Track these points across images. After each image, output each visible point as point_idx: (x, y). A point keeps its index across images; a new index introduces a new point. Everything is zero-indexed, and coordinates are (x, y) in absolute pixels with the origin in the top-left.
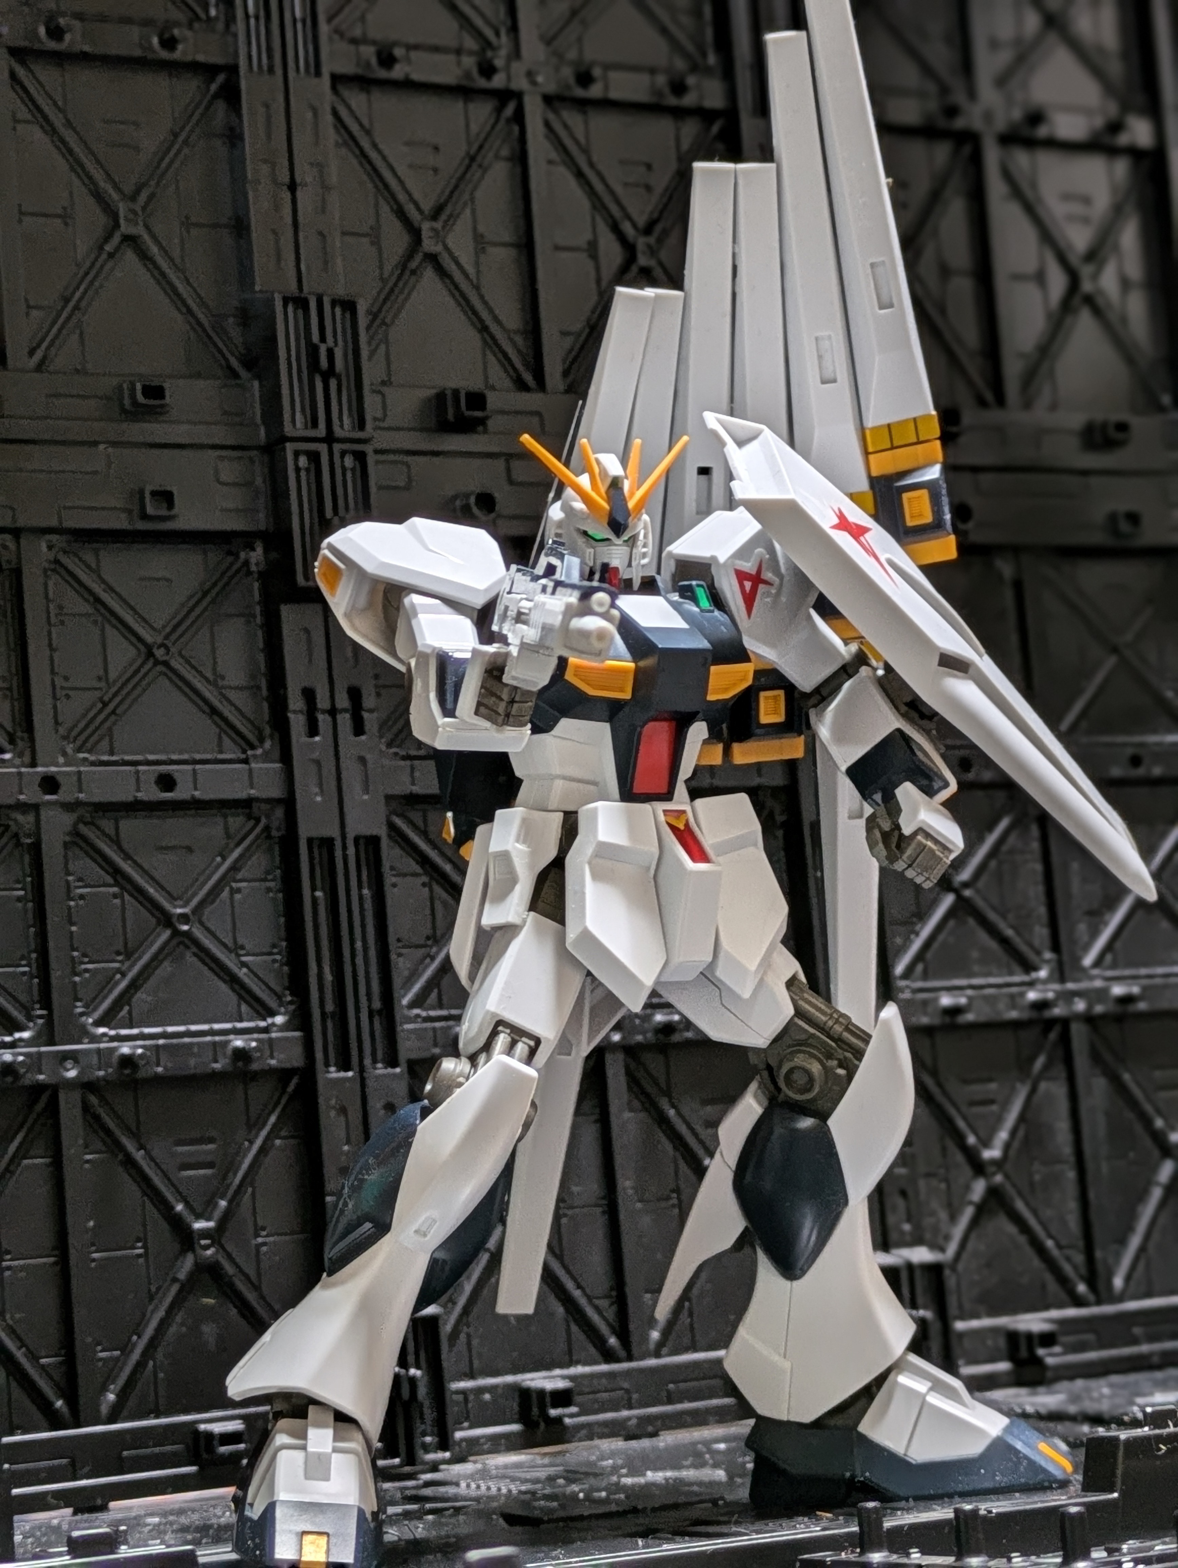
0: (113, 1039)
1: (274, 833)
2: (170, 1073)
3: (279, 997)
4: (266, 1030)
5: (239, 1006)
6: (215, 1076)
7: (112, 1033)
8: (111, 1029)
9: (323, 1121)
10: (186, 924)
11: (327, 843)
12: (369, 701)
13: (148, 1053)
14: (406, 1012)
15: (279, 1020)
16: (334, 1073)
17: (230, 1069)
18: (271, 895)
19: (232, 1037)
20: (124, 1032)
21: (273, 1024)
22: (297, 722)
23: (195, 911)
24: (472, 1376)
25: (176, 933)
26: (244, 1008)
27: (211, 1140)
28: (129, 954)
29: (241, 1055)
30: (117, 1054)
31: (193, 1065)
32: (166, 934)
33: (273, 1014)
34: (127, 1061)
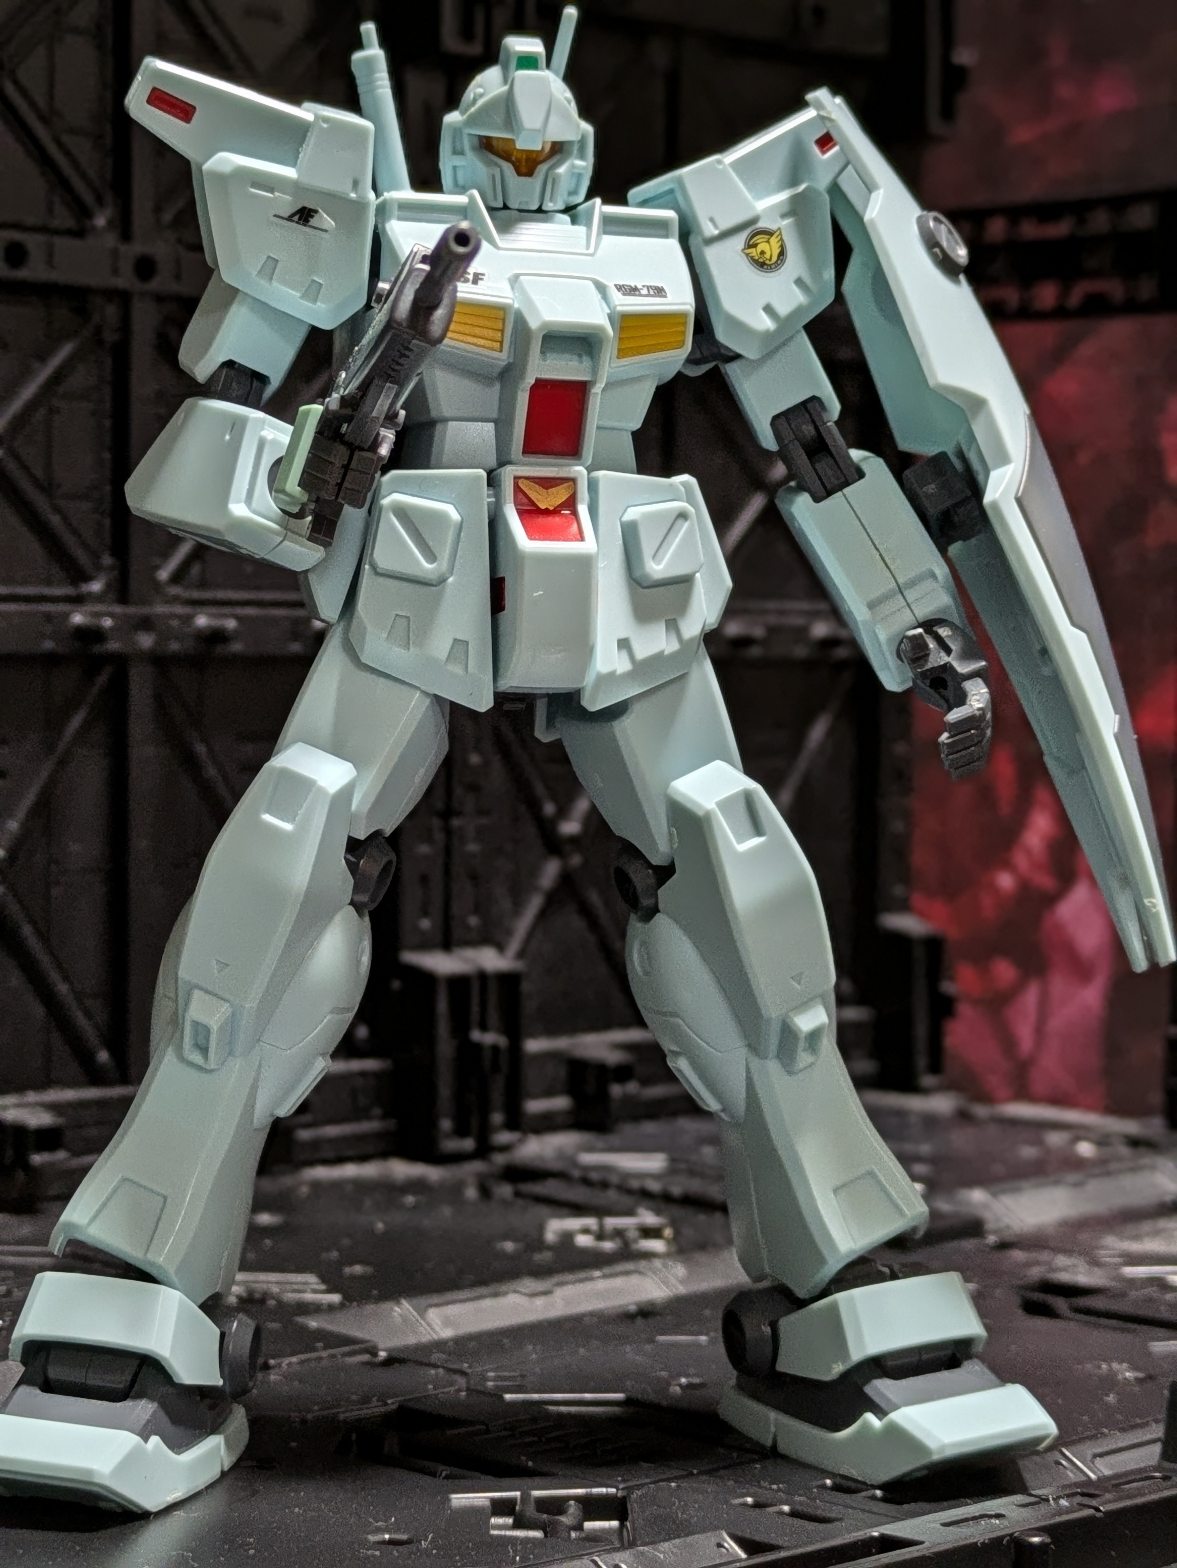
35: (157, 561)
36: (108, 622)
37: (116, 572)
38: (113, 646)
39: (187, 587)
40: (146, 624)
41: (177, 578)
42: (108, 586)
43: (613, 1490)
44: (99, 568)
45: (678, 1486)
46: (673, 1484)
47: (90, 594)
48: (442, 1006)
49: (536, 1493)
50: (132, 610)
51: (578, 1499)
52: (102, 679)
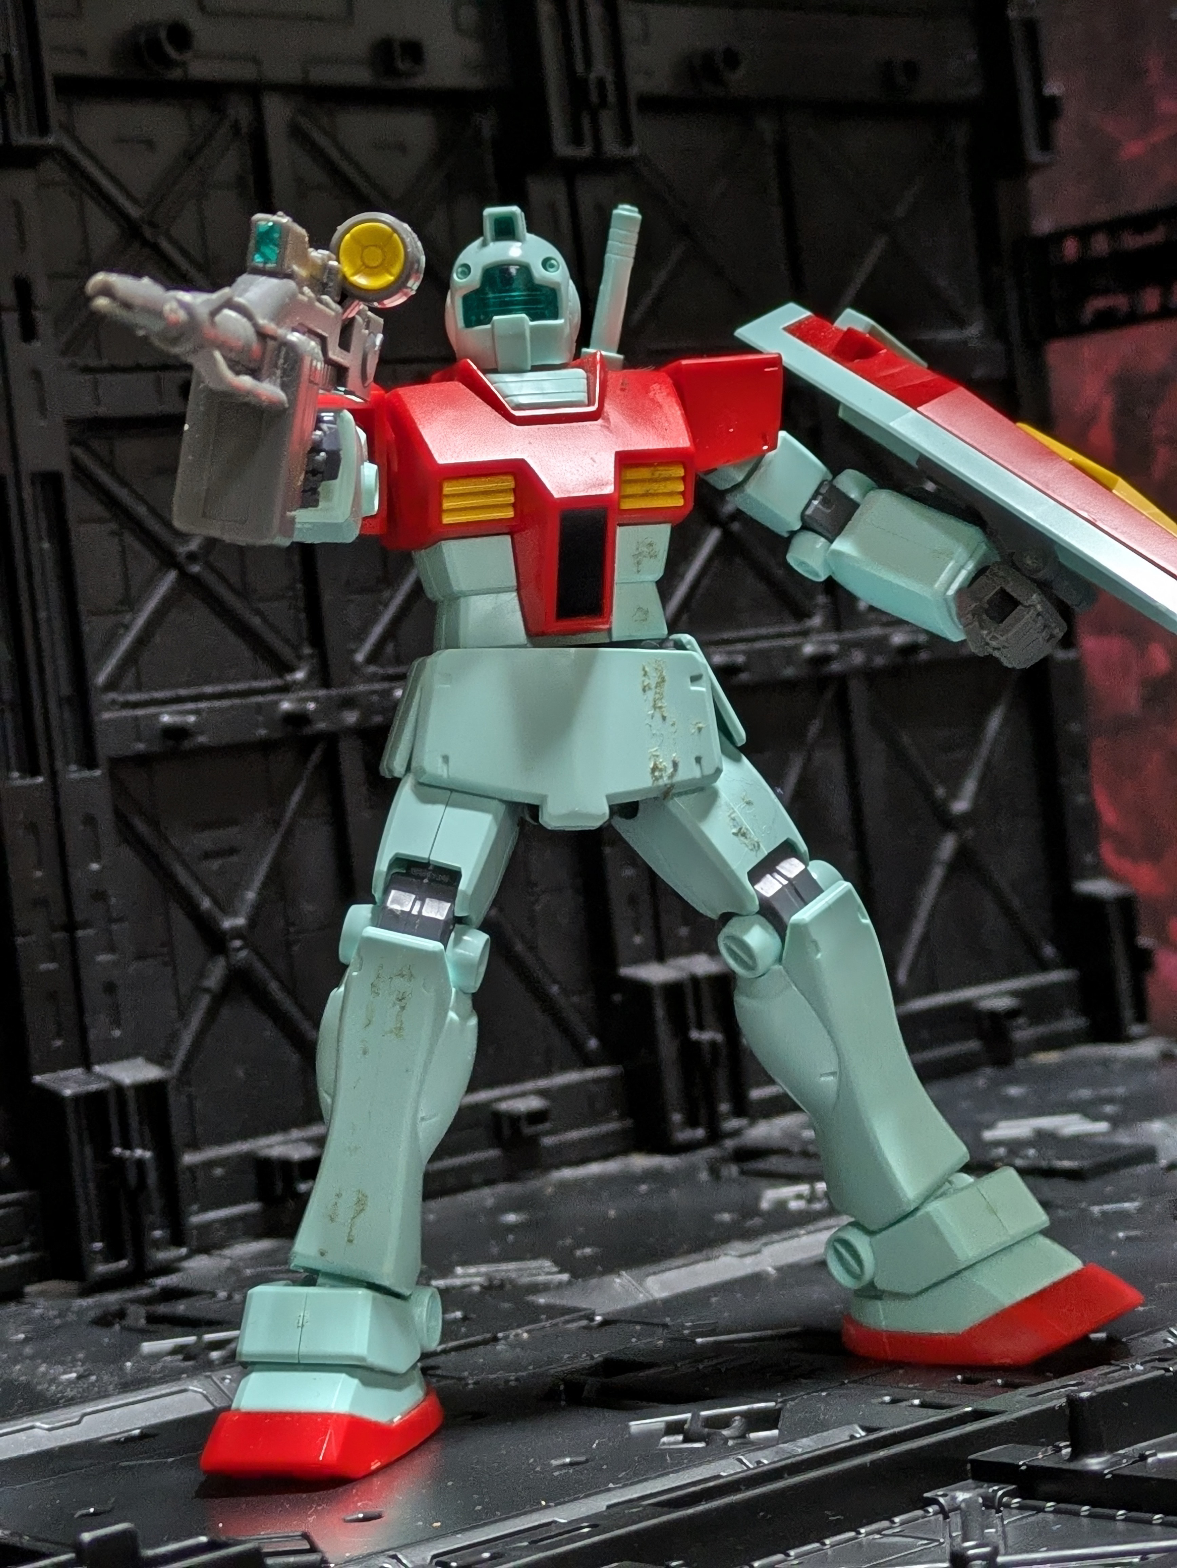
14: (101, 696)
16: (17, 780)
35: (353, 646)
36: (312, 706)
37: (315, 661)
38: (321, 726)
39: (382, 666)
40: (348, 703)
41: (372, 658)
42: (311, 675)
43: (772, 1404)
44: (300, 657)
45: (828, 1395)
46: (824, 1394)
47: (295, 682)
48: (660, 1012)
49: (704, 1413)
50: (334, 692)
51: (742, 1414)
52: (315, 757)
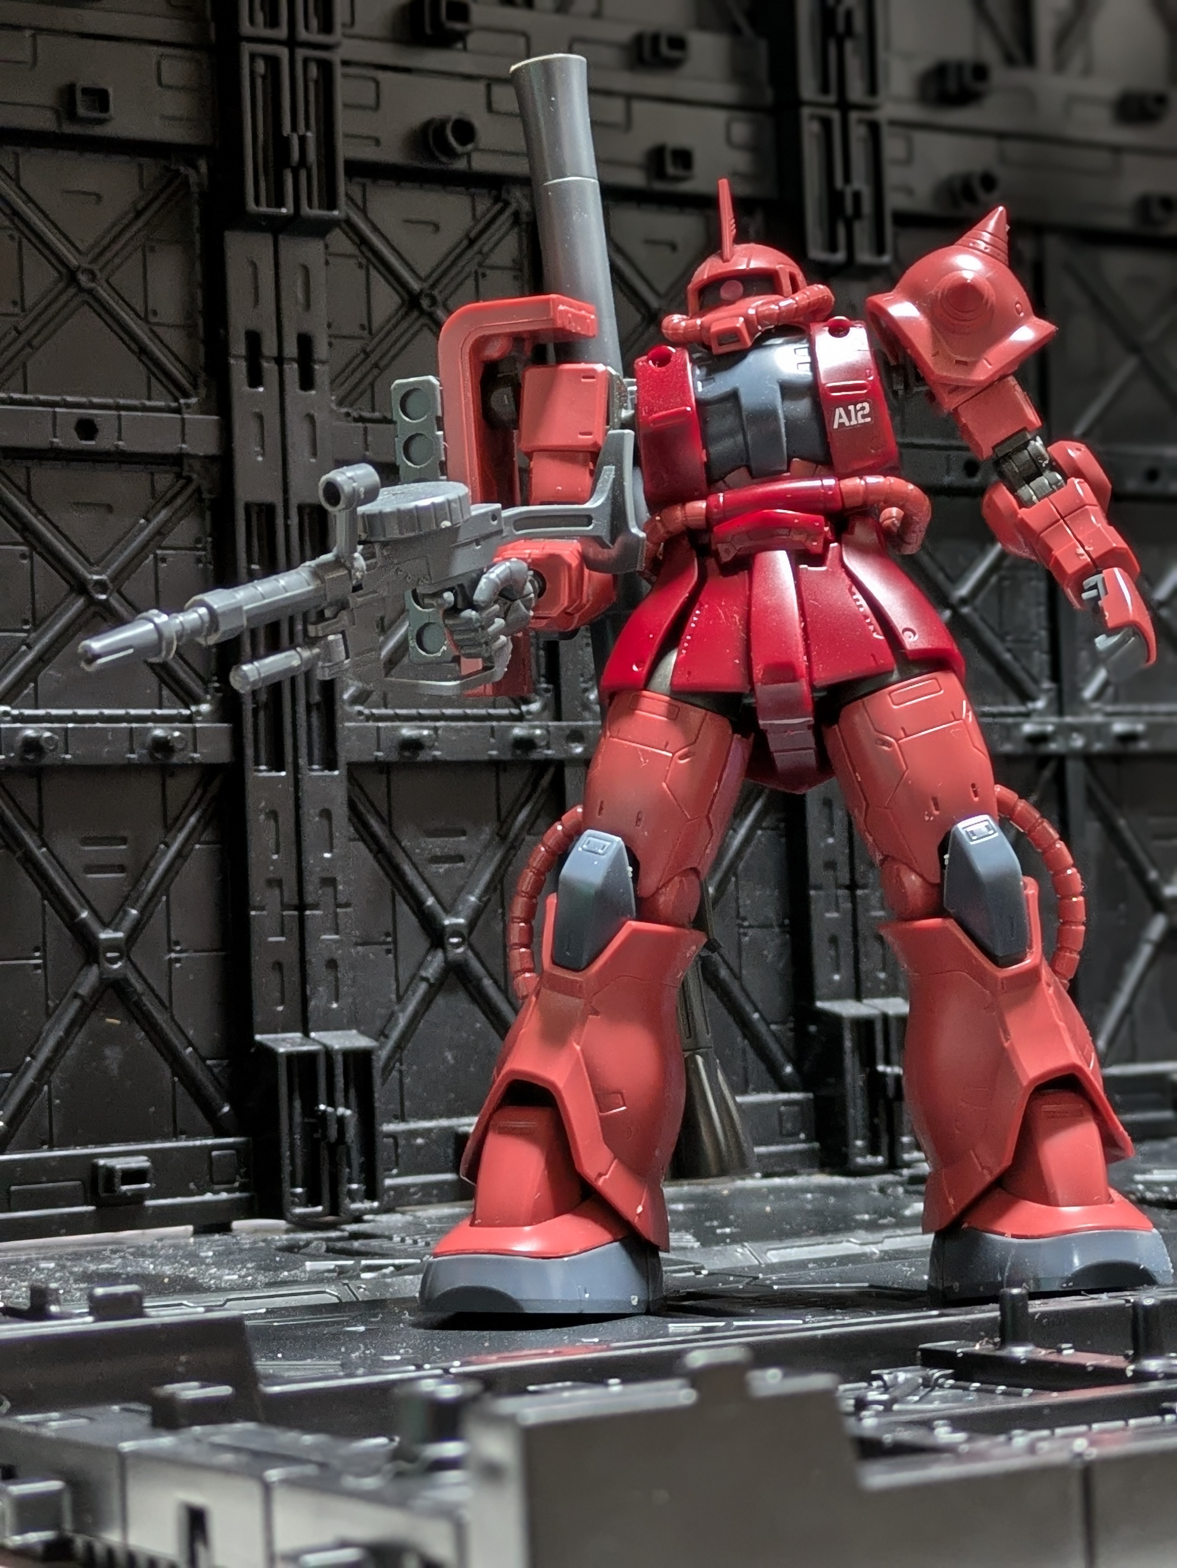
0: (15, 719)
1: (206, 496)
2: (77, 762)
3: (205, 682)
4: (189, 719)
5: (160, 690)
6: (129, 768)
7: (15, 712)
8: (13, 708)
9: (251, 827)
10: (103, 593)
11: (268, 510)
12: (321, 350)
13: (57, 737)
14: (347, 708)
15: (205, 708)
16: (264, 772)
17: (147, 760)
18: (201, 565)
19: (150, 725)
20: (27, 712)
21: (198, 713)
22: (239, 368)
23: (113, 579)
24: (402, 1118)
25: (91, 601)
26: (166, 692)
27: (124, 841)
28: (37, 622)
29: (163, 746)
30: (19, 738)
31: (105, 754)
32: (80, 602)
33: (198, 701)
34: (33, 745)
